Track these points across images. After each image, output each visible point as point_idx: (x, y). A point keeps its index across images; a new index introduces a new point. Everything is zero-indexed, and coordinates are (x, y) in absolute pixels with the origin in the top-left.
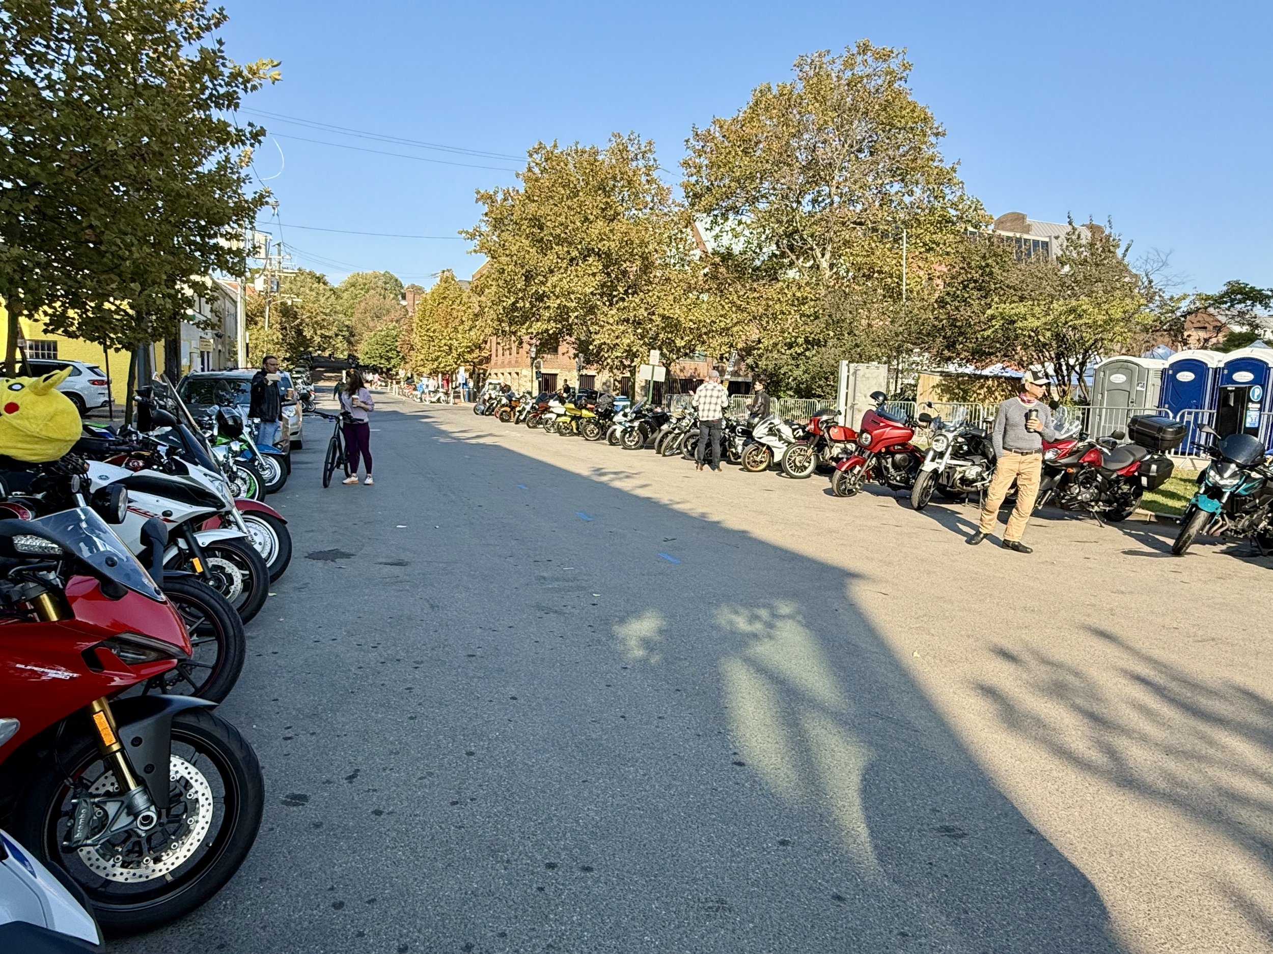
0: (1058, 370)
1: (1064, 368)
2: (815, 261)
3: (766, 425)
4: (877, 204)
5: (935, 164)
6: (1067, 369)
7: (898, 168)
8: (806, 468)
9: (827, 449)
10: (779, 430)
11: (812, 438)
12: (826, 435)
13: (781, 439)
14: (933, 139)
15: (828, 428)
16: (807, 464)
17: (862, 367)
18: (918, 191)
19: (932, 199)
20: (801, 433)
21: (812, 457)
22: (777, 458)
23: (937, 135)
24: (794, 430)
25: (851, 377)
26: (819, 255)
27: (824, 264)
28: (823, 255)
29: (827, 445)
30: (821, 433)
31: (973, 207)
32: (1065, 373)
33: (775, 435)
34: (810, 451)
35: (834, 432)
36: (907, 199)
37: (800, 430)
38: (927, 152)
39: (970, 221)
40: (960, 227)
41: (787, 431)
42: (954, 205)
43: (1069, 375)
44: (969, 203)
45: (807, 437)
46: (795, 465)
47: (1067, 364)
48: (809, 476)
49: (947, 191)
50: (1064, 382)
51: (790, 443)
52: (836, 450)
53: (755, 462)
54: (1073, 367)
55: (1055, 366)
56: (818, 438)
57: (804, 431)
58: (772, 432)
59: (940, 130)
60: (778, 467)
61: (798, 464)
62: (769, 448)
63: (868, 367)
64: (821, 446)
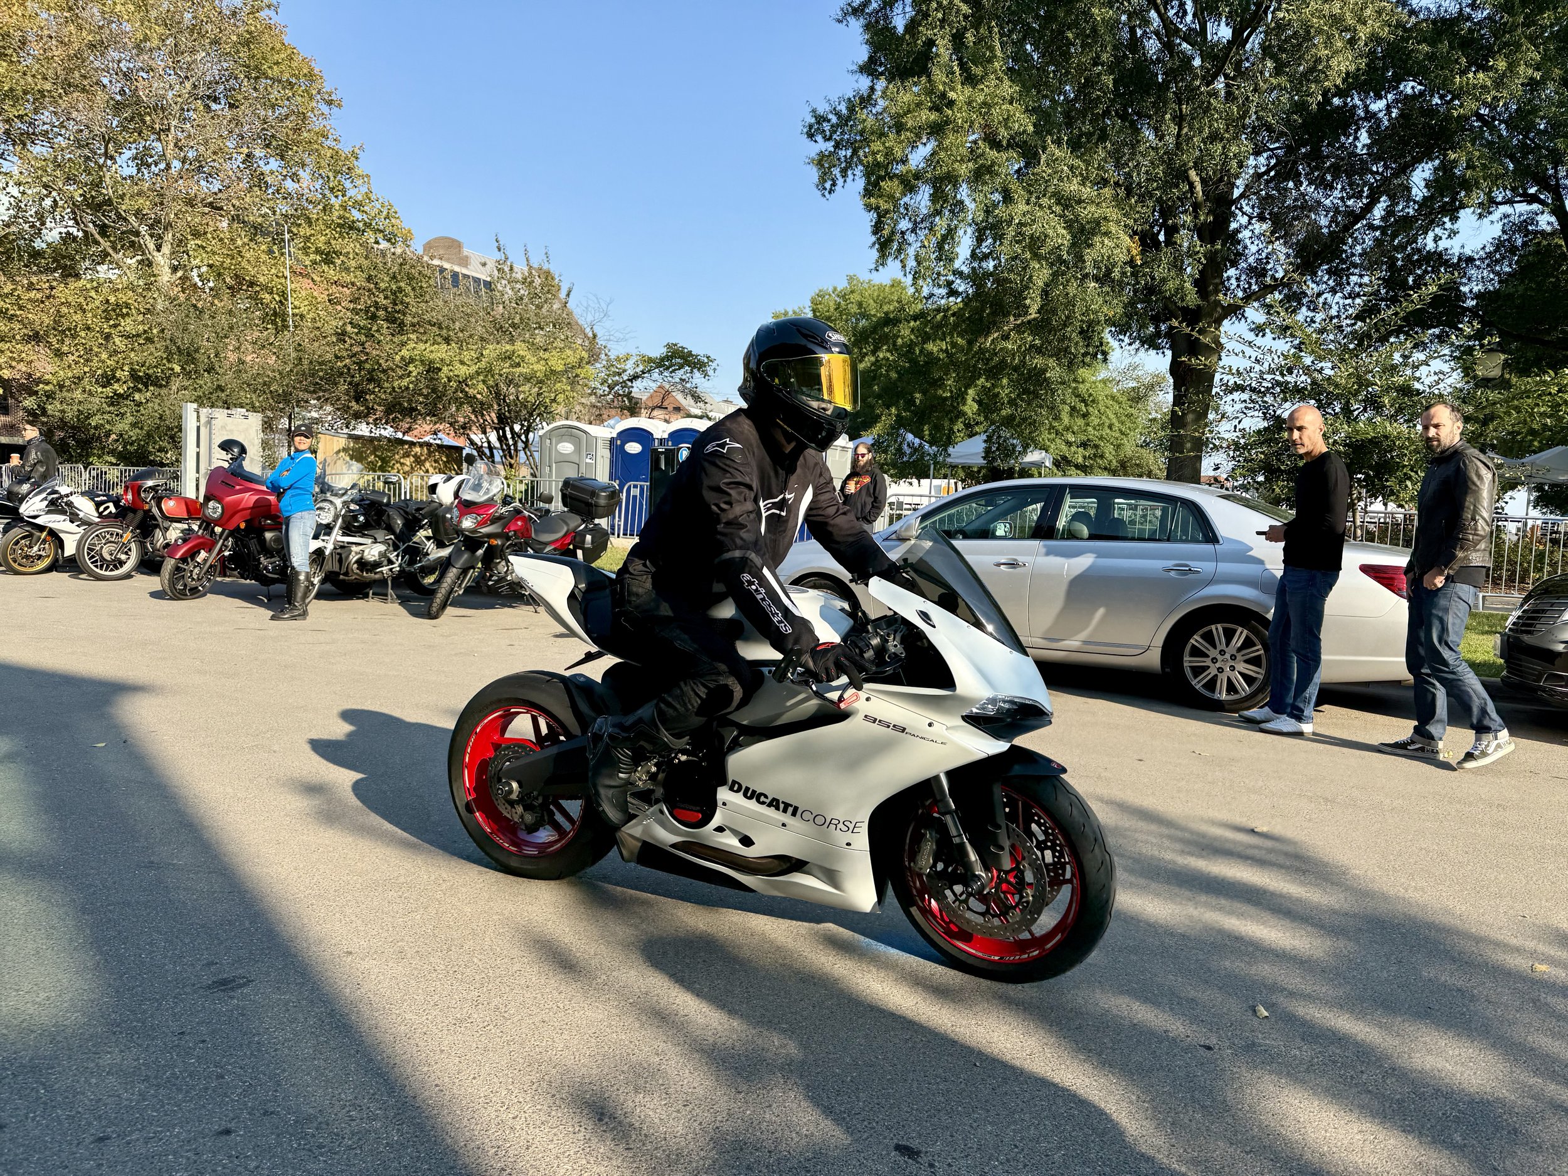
0: (502, 439)
1: (509, 436)
2: (143, 254)
3: (44, 495)
4: (244, 184)
5: (328, 143)
6: (513, 438)
7: (273, 136)
8: (122, 563)
9: (158, 534)
10: (70, 504)
11: (131, 515)
12: (155, 511)
13: (74, 517)
14: (325, 108)
15: (159, 501)
16: (123, 557)
17: (220, 414)
18: (305, 175)
19: (327, 192)
20: (112, 509)
21: (133, 546)
22: (70, 549)
23: (330, 103)
24: (98, 505)
25: (202, 429)
26: (151, 246)
27: (162, 260)
28: (159, 248)
29: (157, 526)
30: (147, 507)
31: (385, 213)
32: (511, 442)
33: (63, 512)
34: (128, 535)
35: (169, 505)
36: (289, 185)
37: (111, 505)
38: (316, 124)
39: (381, 231)
40: (370, 236)
41: (86, 507)
42: (358, 205)
43: (515, 444)
44: (379, 206)
45: (123, 513)
46: (103, 559)
47: (512, 430)
48: (128, 576)
49: (348, 184)
50: (510, 453)
51: (89, 524)
52: (174, 533)
53: (27, 557)
54: (519, 437)
55: (498, 433)
56: (140, 514)
57: (117, 505)
58: (56, 505)
59: (334, 97)
60: (71, 566)
61: (108, 557)
62: (53, 533)
63: (229, 416)
64: (146, 527)
